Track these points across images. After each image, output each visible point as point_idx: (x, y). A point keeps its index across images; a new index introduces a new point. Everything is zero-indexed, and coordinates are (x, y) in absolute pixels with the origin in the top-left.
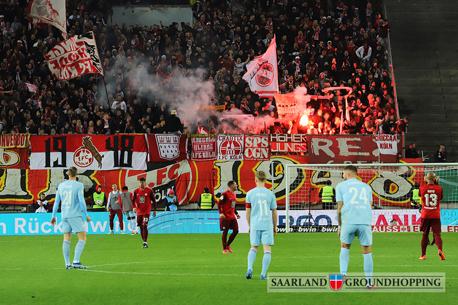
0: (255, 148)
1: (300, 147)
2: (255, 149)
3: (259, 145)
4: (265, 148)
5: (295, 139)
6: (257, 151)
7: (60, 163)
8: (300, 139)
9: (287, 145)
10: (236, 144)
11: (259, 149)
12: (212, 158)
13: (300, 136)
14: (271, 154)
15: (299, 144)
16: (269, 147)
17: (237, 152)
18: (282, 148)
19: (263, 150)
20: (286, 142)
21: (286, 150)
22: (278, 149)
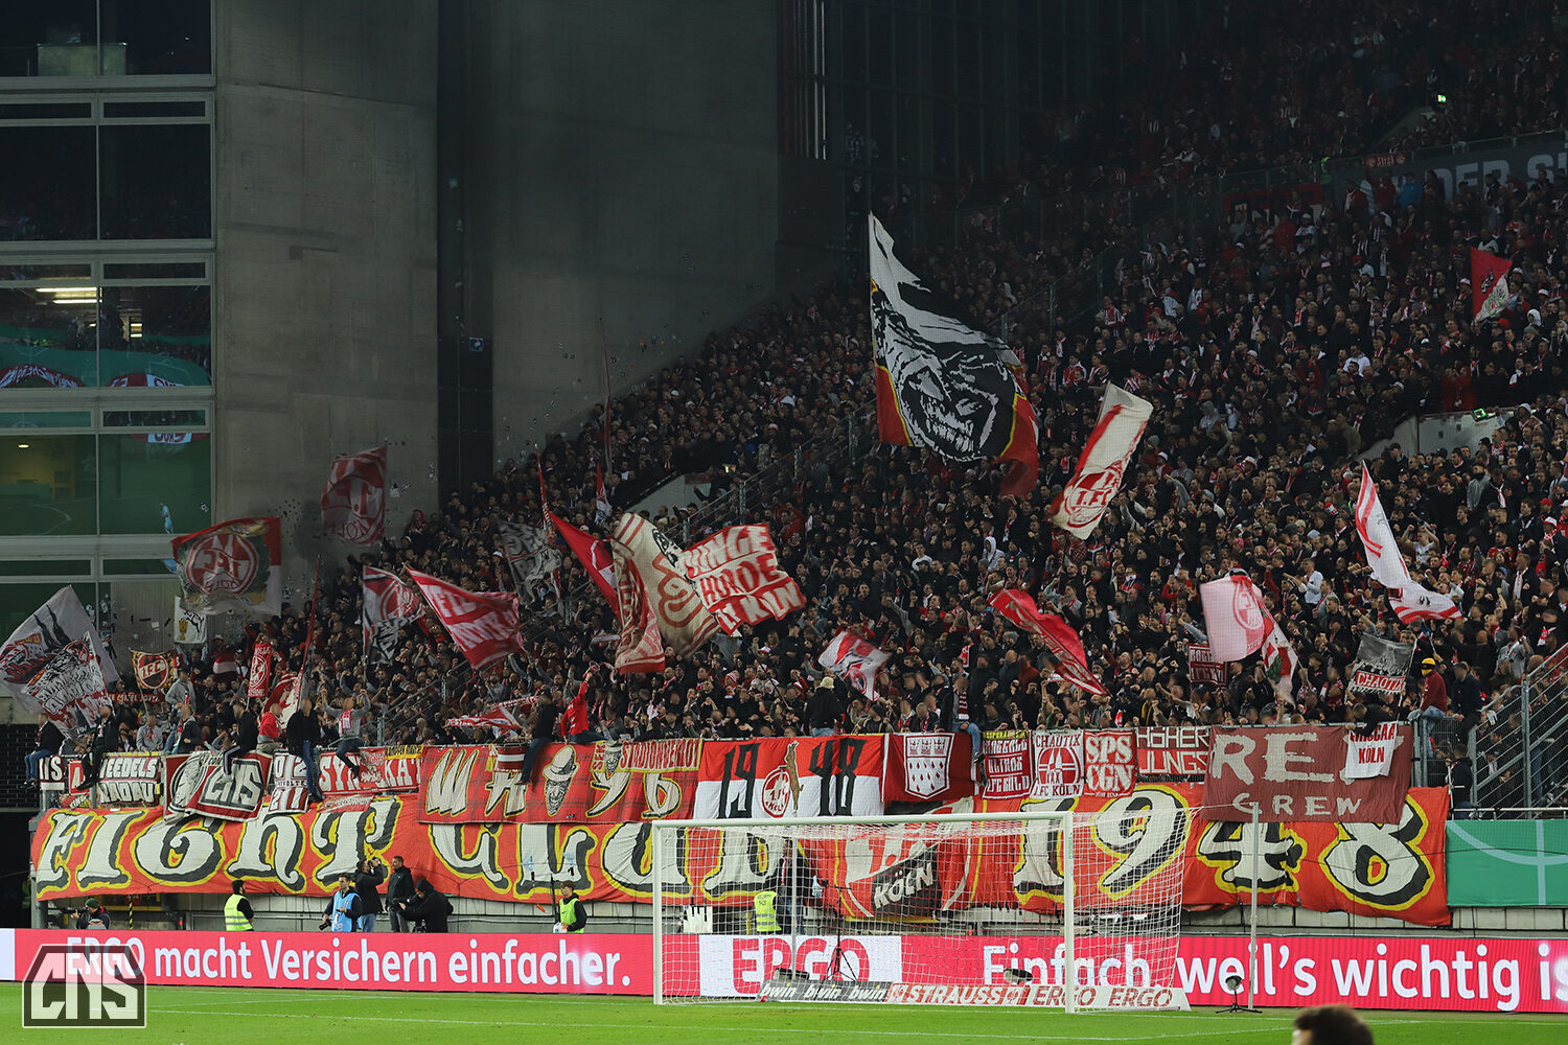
0: (1101, 765)
1: (1196, 760)
2: (1103, 768)
3: (1111, 757)
4: (1124, 765)
5: (1185, 741)
6: (1107, 773)
7: (741, 807)
8: (1193, 741)
9: (1167, 756)
10: (1067, 758)
11: (1111, 767)
12: (1022, 791)
13: (1193, 733)
14: (1137, 779)
15: (1193, 753)
16: (1134, 761)
17: (1069, 777)
18: (1159, 764)
19: (1120, 770)
20: (1165, 749)
21: (1167, 770)
22: (1150, 768)
